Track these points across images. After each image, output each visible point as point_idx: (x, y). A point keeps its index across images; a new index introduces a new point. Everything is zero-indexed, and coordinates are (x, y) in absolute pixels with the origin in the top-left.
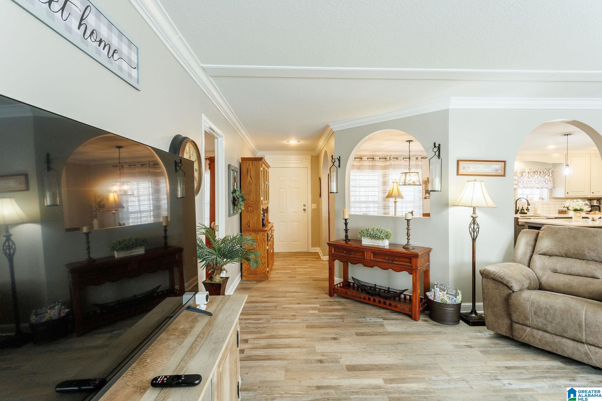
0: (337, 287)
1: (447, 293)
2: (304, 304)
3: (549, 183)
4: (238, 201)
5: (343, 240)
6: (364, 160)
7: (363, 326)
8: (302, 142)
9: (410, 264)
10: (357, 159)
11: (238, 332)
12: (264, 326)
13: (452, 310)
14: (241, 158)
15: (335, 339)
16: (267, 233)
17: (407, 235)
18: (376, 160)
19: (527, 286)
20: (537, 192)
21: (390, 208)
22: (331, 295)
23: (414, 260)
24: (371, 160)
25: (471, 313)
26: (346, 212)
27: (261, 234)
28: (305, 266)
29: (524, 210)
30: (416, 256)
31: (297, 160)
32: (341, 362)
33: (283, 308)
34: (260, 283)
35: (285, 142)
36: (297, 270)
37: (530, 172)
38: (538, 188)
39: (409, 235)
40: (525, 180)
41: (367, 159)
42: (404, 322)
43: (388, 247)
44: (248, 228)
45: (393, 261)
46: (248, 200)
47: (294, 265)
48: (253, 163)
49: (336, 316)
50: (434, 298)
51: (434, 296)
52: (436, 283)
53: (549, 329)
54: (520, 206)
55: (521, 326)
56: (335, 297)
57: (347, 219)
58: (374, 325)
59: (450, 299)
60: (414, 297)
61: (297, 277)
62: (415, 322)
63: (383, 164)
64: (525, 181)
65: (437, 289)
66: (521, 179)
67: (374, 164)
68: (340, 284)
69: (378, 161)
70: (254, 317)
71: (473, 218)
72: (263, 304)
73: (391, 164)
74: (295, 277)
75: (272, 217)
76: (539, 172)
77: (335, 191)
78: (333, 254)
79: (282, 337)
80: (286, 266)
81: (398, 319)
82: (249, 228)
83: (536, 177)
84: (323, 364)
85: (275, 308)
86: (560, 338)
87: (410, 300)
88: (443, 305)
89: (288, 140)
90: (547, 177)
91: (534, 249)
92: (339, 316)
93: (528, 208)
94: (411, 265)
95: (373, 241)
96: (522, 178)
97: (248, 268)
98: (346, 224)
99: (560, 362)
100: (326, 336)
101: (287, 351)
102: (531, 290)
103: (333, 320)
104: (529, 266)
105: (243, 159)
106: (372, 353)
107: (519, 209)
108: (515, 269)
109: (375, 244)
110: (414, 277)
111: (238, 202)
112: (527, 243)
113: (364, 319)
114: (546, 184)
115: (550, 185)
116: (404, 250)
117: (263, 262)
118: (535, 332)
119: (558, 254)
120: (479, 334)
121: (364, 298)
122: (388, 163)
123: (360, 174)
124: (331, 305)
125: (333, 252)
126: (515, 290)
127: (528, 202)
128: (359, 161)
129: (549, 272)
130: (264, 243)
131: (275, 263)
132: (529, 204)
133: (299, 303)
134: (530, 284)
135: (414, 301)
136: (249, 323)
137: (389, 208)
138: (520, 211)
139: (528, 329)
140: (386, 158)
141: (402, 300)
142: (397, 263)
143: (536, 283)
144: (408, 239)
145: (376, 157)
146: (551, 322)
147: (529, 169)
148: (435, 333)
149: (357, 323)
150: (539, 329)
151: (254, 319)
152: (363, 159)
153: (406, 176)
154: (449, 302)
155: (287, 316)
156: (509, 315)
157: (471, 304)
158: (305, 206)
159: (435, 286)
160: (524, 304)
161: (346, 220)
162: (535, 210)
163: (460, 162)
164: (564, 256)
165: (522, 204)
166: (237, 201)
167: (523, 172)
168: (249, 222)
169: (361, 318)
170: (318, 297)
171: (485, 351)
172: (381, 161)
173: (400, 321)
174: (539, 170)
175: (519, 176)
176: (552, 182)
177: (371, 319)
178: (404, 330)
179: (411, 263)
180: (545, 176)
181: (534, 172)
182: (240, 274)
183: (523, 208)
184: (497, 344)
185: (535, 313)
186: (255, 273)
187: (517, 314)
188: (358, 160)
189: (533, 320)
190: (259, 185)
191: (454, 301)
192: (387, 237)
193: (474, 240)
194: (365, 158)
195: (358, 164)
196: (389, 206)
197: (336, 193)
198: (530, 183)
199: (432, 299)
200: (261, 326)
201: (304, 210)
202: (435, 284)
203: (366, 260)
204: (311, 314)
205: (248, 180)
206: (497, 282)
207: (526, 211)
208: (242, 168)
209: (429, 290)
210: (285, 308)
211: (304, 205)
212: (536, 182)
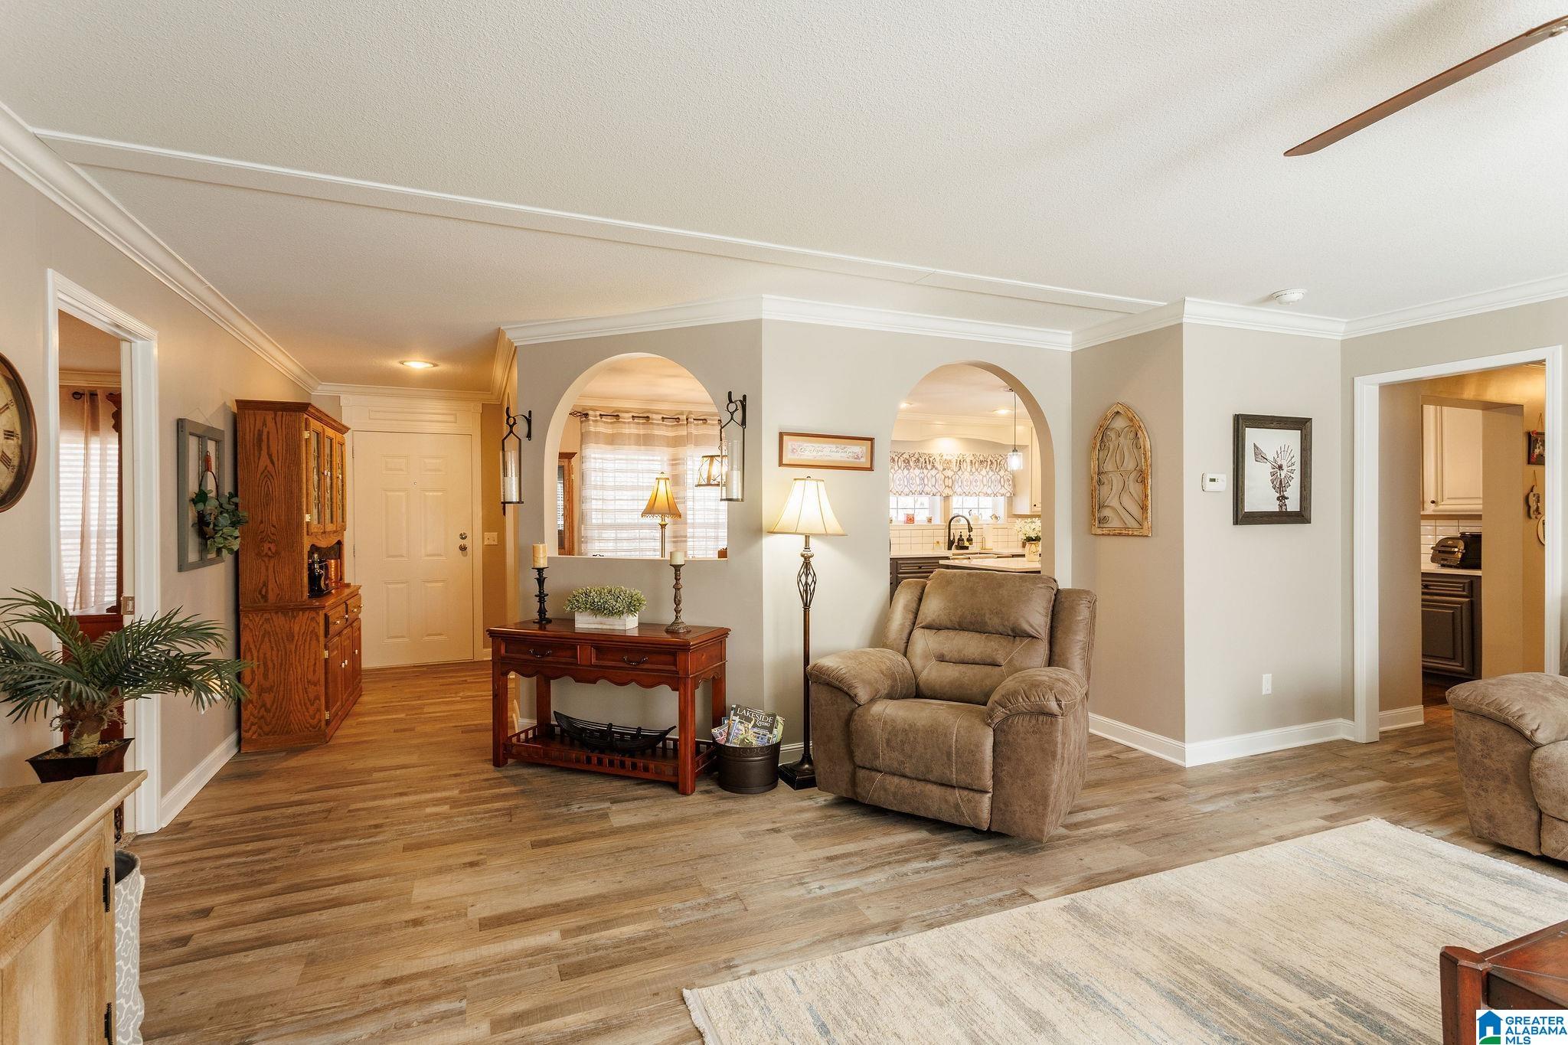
0: (519, 740)
1: (755, 726)
2: (416, 793)
3: (1006, 486)
4: (215, 525)
5: (534, 622)
6: (623, 420)
7: (556, 825)
8: (443, 367)
9: (673, 668)
10: (607, 419)
11: (107, 870)
12: (277, 865)
13: (761, 760)
14: (236, 400)
15: (472, 864)
16: (326, 615)
17: (675, 601)
18: (654, 422)
19: (886, 692)
20: (987, 502)
21: (689, 540)
22: (498, 762)
23: (681, 657)
24: (641, 421)
25: (802, 763)
26: (541, 551)
27: (303, 618)
28: (454, 699)
29: (963, 540)
30: (685, 647)
31: (443, 414)
32: (469, 914)
33: (349, 811)
34: (297, 755)
35: (394, 363)
36: (425, 710)
37: (974, 462)
38: (987, 495)
39: (680, 601)
40: (966, 478)
41: (631, 420)
42: (658, 802)
43: (636, 633)
44: (262, 603)
45: (639, 663)
46: (262, 522)
47: (419, 698)
48: (278, 419)
49: (497, 810)
50: (728, 740)
51: (729, 734)
52: (734, 706)
53: (907, 771)
54: (956, 534)
55: (867, 772)
56: (511, 765)
57: (543, 569)
58: (589, 816)
59: (758, 738)
60: (683, 742)
61: (420, 729)
62: (685, 798)
63: (671, 433)
64: (966, 481)
65: (734, 718)
66: (959, 476)
67: (649, 432)
68: (526, 731)
69: (658, 424)
70: (249, 848)
71: (805, 559)
72: (290, 811)
73: (689, 435)
74: (412, 729)
75: (355, 570)
76: (989, 463)
77: (515, 498)
78: (503, 658)
79: (325, 883)
80: (397, 702)
81: (646, 798)
82: (266, 601)
83: (984, 472)
84: (420, 928)
85: (324, 815)
86: (923, 783)
87: (675, 750)
88: (746, 751)
89: (404, 360)
90: (1002, 472)
91: (916, 618)
92: (504, 809)
93: (970, 536)
94: (675, 669)
95: (599, 618)
96: (960, 473)
97: (262, 717)
98: (541, 581)
99: (927, 830)
100: (451, 861)
101: (325, 916)
102: (897, 699)
103: (483, 822)
104: (905, 654)
105: (243, 405)
106: (554, 881)
107: (954, 539)
108: (870, 659)
109: (605, 627)
110: (682, 697)
111: (216, 528)
112: (906, 607)
113: (564, 810)
114: (1001, 487)
115: (1008, 489)
116: (669, 636)
117: (312, 696)
118: (889, 778)
119: (949, 625)
120: (805, 804)
121: (578, 761)
122: (683, 432)
123: (617, 456)
124: (491, 787)
125: (503, 651)
126: (862, 703)
127: (969, 524)
128: (611, 423)
129: (934, 662)
130: (314, 642)
131: (364, 698)
132: (970, 529)
133: (401, 794)
134: (892, 687)
135: (682, 751)
136: (229, 866)
137: (686, 541)
138: (956, 544)
139: (879, 776)
140: (678, 418)
141: (659, 752)
142: (646, 666)
143: (906, 684)
144: (677, 611)
145: (655, 416)
146: (910, 757)
147: (971, 455)
148: (717, 814)
149: (544, 819)
150: (894, 774)
151: (249, 851)
152: (620, 420)
153: (711, 461)
154: (755, 743)
155: (356, 829)
156: (851, 754)
157: (801, 745)
158: (463, 537)
159: (732, 712)
160: (872, 728)
161: (540, 570)
162: (983, 541)
163: (785, 438)
164: (957, 627)
165: (959, 530)
166: (211, 526)
167: (962, 460)
168: (265, 584)
169: (559, 806)
170: (464, 771)
171: (801, 835)
172: (666, 425)
173: (651, 800)
174: (990, 458)
175: (956, 469)
176: (1011, 482)
177: (581, 805)
178: (652, 819)
179: (676, 665)
181: (981, 461)
182: (233, 737)
183: (961, 536)
184: (830, 817)
185: (888, 742)
186: (286, 729)
187: (862, 749)
188: (610, 421)
189: (886, 758)
190: (300, 481)
191: (766, 741)
192: (632, 607)
193: (806, 607)
194: (626, 417)
195: (610, 431)
196: (686, 537)
197: (519, 503)
198: (974, 484)
199: (723, 743)
200: (267, 867)
201: (463, 549)
202: (732, 709)
203: (579, 665)
204: (430, 815)
205: (261, 468)
206: (835, 690)
207: (966, 544)
208: (239, 428)
209: (717, 723)
210: (358, 810)
211: (461, 535)
212: (985, 483)
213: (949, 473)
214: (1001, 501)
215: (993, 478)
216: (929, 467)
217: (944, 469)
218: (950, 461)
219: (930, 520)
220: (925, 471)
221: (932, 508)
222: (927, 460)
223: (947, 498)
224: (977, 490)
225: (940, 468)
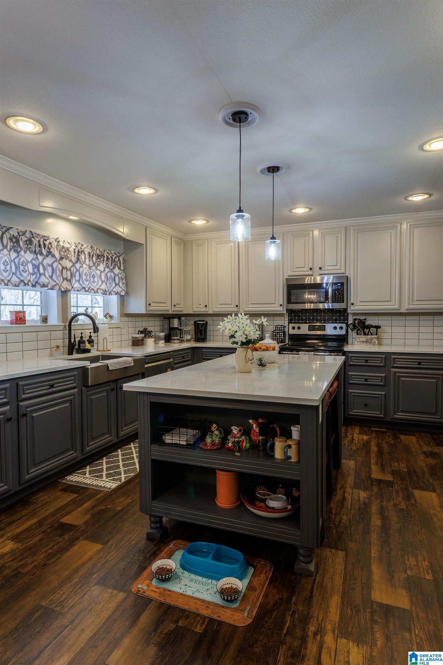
3: (121, 284)
20: (101, 300)
29: (84, 342)
37: (91, 255)
40: (85, 272)
54: (77, 334)
64: (85, 275)
66: (77, 269)
76: (105, 259)
83: (101, 268)
90: (116, 271)
93: (92, 337)
96: (78, 265)
107: (75, 340)
114: (116, 285)
115: (122, 288)
127: (94, 323)
132: (96, 329)
138: (76, 347)
147: (90, 246)
167: (80, 250)
174: (106, 253)
175: (74, 259)
176: (124, 281)
180: (114, 268)
181: (98, 255)
183: (82, 337)
198: (92, 279)
207: (88, 346)
212: (103, 279)
213: (69, 264)
214: (114, 299)
215: (109, 275)
216: (44, 252)
217: (62, 258)
218: (68, 249)
219: (45, 320)
220: (40, 258)
221: (45, 304)
222: (42, 243)
223: (64, 294)
224: (95, 286)
225: (57, 256)
